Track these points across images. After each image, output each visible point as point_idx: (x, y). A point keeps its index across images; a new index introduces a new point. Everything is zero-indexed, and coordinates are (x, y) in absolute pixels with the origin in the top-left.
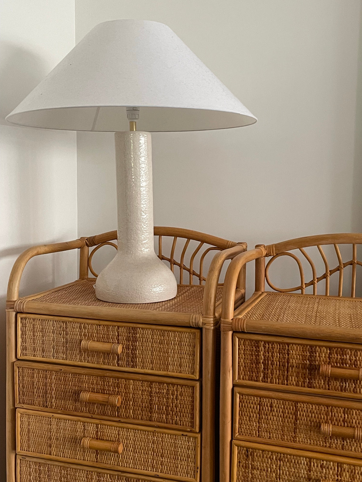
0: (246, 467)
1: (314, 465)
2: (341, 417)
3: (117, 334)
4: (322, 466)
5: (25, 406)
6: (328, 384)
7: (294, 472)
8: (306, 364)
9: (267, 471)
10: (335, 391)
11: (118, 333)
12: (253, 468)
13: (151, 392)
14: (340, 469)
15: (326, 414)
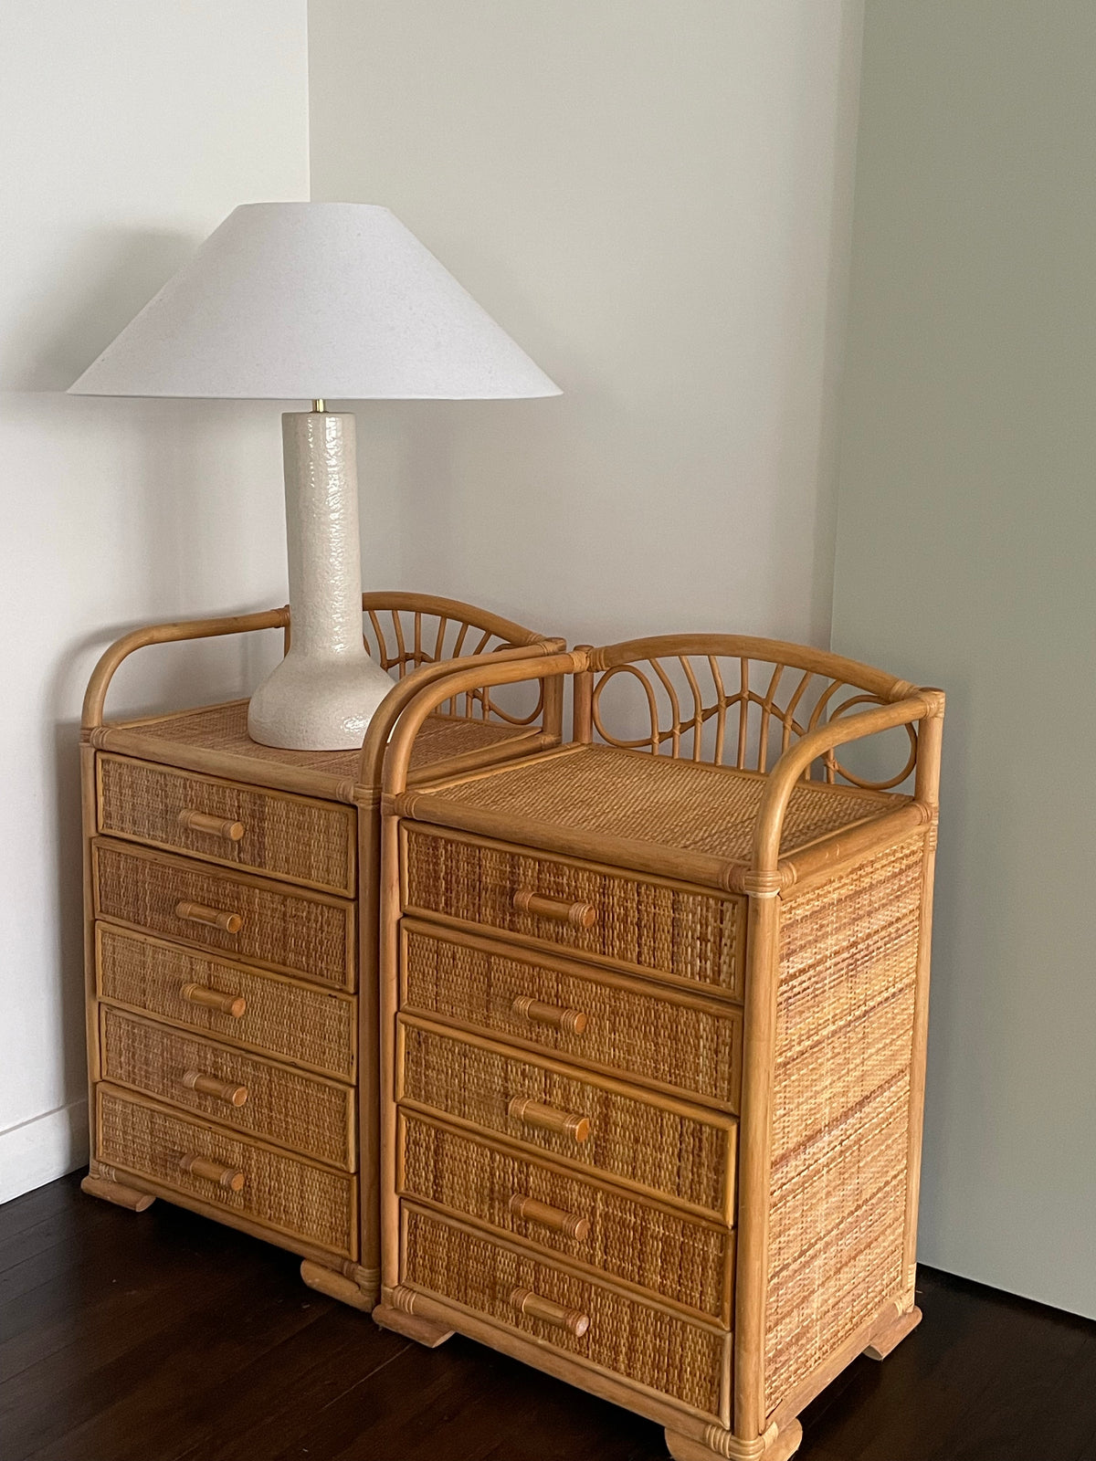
0: (418, 1063)
1: (512, 1071)
2: (553, 987)
3: (236, 804)
4: (523, 1074)
5: (110, 918)
6: (538, 927)
7: (485, 1079)
8: (505, 887)
9: (447, 1073)
10: (547, 942)
11: (238, 802)
12: (427, 1068)
13: (285, 914)
14: (548, 1081)
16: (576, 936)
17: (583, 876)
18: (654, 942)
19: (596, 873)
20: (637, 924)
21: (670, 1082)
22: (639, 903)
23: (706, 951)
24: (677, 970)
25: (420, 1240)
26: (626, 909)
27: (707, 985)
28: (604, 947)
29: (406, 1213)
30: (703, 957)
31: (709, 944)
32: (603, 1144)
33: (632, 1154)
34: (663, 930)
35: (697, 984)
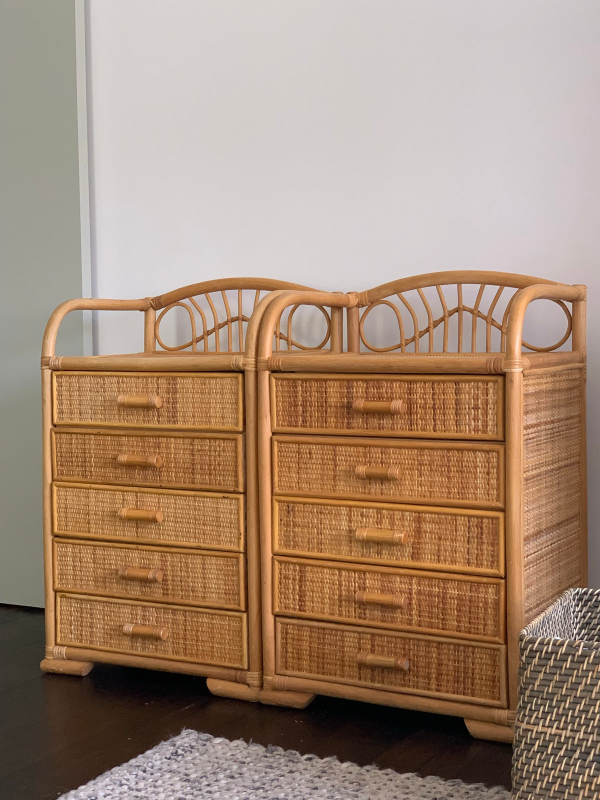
0: (288, 525)
1: (354, 515)
2: (379, 457)
3: (156, 386)
4: (362, 515)
5: (64, 478)
6: (366, 423)
7: (335, 525)
8: (344, 402)
9: (309, 527)
10: (373, 430)
11: (158, 385)
12: (294, 526)
13: (193, 450)
14: (379, 516)
15: (364, 457)
16: (393, 424)
17: (396, 385)
18: (444, 417)
19: (404, 381)
20: (433, 408)
21: (459, 499)
22: (434, 394)
23: (478, 414)
24: (460, 430)
25: (290, 641)
26: (425, 399)
27: (480, 435)
28: (411, 426)
29: (279, 626)
30: (476, 419)
31: (480, 411)
32: (418, 546)
33: (437, 548)
34: (450, 408)
35: (473, 435)
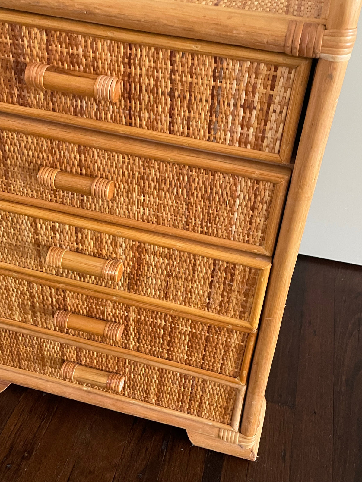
16: (98, 109)
17: (103, 45)
18: (189, 112)
19: (118, 41)
20: (169, 95)
21: (201, 232)
22: (173, 72)
23: (250, 118)
24: (215, 138)
26: (157, 79)
27: (248, 151)
28: (131, 118)
30: (245, 124)
31: (254, 112)
32: (136, 277)
33: (164, 284)
34: (201, 100)
35: (237, 150)
